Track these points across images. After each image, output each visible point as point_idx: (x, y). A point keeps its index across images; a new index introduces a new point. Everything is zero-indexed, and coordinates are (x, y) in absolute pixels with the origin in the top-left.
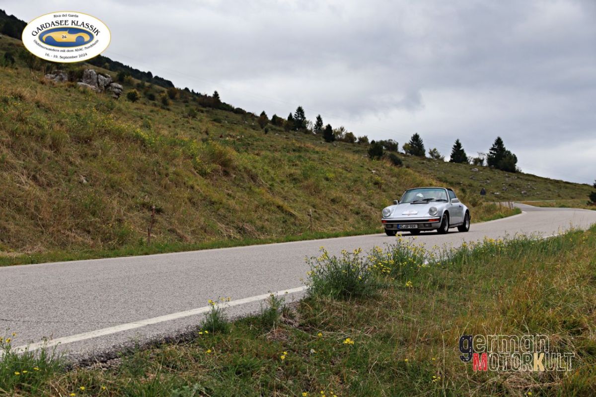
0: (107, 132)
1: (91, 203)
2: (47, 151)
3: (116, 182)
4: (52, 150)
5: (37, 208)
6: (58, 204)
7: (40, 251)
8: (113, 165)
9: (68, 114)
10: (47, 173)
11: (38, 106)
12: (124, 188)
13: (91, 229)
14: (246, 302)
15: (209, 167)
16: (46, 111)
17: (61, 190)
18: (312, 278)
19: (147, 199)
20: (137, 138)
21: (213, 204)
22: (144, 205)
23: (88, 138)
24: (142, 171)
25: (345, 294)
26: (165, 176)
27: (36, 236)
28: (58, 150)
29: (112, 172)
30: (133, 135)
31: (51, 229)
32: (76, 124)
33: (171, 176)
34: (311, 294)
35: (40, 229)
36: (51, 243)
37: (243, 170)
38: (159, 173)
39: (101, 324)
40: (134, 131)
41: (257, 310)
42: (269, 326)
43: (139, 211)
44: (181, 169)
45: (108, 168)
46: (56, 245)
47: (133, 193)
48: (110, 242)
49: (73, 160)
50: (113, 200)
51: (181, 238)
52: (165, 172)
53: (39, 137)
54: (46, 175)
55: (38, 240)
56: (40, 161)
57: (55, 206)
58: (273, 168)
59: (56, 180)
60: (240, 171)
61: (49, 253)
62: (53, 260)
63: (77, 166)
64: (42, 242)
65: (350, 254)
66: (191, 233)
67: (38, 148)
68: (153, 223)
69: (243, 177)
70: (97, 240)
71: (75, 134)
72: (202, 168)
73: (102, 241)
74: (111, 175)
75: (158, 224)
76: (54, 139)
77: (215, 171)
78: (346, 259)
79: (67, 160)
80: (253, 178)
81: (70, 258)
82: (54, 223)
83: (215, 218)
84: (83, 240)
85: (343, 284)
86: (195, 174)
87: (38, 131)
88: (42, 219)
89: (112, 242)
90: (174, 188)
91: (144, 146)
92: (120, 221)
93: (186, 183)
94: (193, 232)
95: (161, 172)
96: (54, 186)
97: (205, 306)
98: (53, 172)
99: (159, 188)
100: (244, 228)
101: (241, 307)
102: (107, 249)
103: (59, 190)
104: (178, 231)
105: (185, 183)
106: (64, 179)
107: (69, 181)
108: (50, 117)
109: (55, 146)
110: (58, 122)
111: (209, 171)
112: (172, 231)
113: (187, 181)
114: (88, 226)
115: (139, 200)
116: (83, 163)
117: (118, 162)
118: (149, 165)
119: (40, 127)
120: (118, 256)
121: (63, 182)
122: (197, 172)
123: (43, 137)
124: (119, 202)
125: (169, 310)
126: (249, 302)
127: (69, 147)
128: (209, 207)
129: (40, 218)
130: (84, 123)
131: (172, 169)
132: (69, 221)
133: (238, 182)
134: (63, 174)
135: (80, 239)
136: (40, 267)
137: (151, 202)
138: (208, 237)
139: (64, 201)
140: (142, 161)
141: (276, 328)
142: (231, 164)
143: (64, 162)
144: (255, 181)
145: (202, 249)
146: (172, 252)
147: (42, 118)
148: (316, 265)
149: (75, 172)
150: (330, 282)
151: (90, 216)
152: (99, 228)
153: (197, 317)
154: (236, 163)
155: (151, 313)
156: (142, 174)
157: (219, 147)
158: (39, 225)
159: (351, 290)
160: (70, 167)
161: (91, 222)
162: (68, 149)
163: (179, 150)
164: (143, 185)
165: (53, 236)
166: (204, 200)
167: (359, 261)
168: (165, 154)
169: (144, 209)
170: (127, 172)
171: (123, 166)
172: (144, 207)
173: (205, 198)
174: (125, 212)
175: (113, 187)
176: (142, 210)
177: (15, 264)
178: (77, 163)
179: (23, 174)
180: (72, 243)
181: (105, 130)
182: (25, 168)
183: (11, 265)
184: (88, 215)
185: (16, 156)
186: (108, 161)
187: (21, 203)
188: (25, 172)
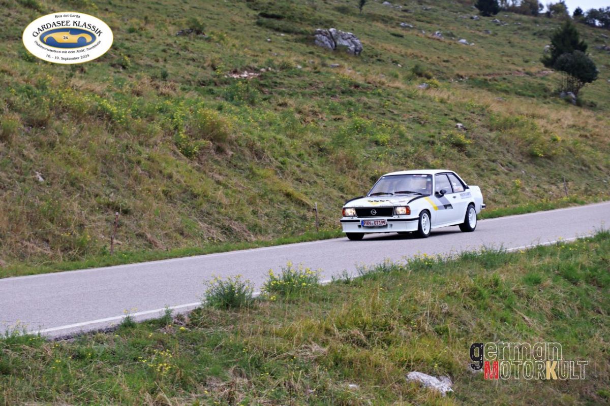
0: (65, 109)
1: (49, 209)
3: (76, 179)
4: (2, 142)
8: (74, 155)
12: (85, 185)
13: (50, 238)
15: (196, 145)
17: (16, 193)
19: (113, 198)
20: (103, 113)
21: (195, 197)
22: (108, 205)
23: (42, 121)
24: (108, 160)
26: (136, 164)
28: (9, 142)
29: (72, 165)
30: (97, 109)
32: (29, 104)
36: (10, 255)
37: (244, 145)
38: (129, 161)
40: (99, 104)
43: (102, 213)
45: (68, 161)
46: (15, 258)
47: (96, 191)
48: (70, 253)
49: (27, 153)
50: (74, 201)
51: (151, 244)
52: (136, 158)
57: (11, 214)
59: (9, 181)
60: (240, 146)
62: (15, 275)
63: (31, 161)
66: (164, 236)
68: (118, 226)
69: (243, 155)
70: (57, 250)
72: (187, 146)
73: (62, 251)
74: (71, 170)
75: (125, 227)
76: (4, 129)
77: (203, 149)
79: (20, 154)
80: (258, 153)
81: (30, 273)
82: (12, 233)
83: (196, 216)
84: (42, 250)
86: (178, 155)
89: (72, 252)
90: (147, 178)
91: (112, 123)
92: (81, 226)
93: (163, 171)
94: (166, 236)
95: (131, 158)
96: (9, 189)
98: (6, 171)
99: (128, 182)
100: (231, 228)
102: (67, 259)
103: (13, 193)
104: (148, 236)
105: (161, 172)
106: (18, 179)
107: (24, 180)
109: (6, 138)
110: (6, 100)
111: (196, 149)
112: (140, 236)
114: (47, 234)
115: (103, 199)
116: (38, 155)
117: (79, 151)
120: (79, 268)
121: (17, 183)
122: (181, 152)
124: (80, 203)
127: (22, 137)
128: (189, 202)
132: (27, 230)
133: (236, 162)
134: (18, 173)
135: (39, 249)
137: (117, 202)
138: (184, 241)
139: (20, 207)
142: (227, 138)
143: (17, 157)
144: (260, 158)
146: (136, 263)
149: (31, 169)
151: (49, 223)
152: (58, 236)
154: (235, 135)
156: (108, 165)
160: (24, 163)
161: (49, 230)
162: (21, 140)
164: (108, 178)
166: (184, 193)
169: (109, 210)
170: (89, 163)
171: (86, 156)
172: (108, 207)
173: (185, 189)
174: (87, 216)
175: (74, 184)
176: (107, 211)
178: (32, 156)
180: (31, 255)
181: (63, 107)
184: (46, 222)
186: (67, 152)
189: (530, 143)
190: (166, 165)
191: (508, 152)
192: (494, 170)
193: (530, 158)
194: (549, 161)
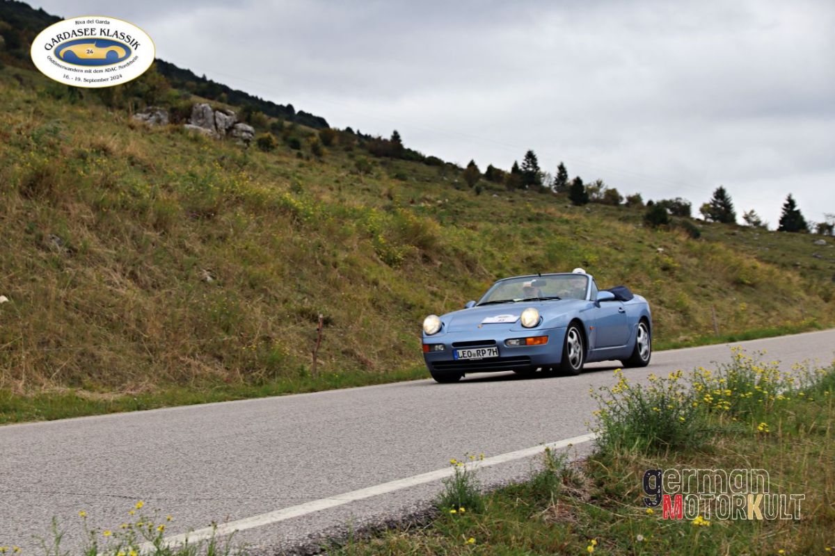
0: (240, 200)
1: (222, 312)
2: (149, 233)
3: (258, 279)
4: (157, 231)
5: (139, 322)
6: (172, 316)
7: (148, 391)
8: (253, 251)
9: (178, 174)
10: (152, 268)
11: (132, 164)
12: (270, 287)
13: (224, 353)
14: (500, 461)
15: (399, 251)
16: (145, 171)
17: (174, 293)
18: (602, 421)
19: (307, 304)
20: (286, 209)
21: (410, 308)
22: (303, 313)
23: (211, 211)
24: (296, 260)
25: (657, 446)
26: (332, 267)
27: (141, 366)
28: (167, 231)
29: (251, 263)
30: (278, 203)
31: (163, 356)
32: (193, 189)
33: (342, 266)
34: (602, 447)
35: (146, 355)
36: (164, 378)
37: (453, 253)
38: (323, 263)
39: (279, 500)
40: (281, 198)
41: (521, 474)
42: (544, 500)
43: (295, 323)
44: (355, 255)
45: (244, 257)
46: (172, 381)
47: (284, 296)
48: (254, 374)
49: (190, 245)
50: (256, 306)
51: (364, 364)
52: (332, 260)
53: (134, 212)
54: (150, 270)
55: (143, 374)
56: (140, 249)
57: (167, 319)
58: (501, 249)
59: (165, 278)
60: (448, 255)
61: (162, 393)
62: (171, 404)
63: (196, 255)
64: (150, 376)
65: (665, 380)
66: (378, 355)
67: (136, 229)
68: (319, 341)
69: (453, 265)
70: (235, 370)
71: (191, 205)
72: (389, 253)
73: (242, 372)
74: (249, 268)
75: (326, 343)
76: (159, 215)
77: (408, 256)
78: (658, 389)
79: (181, 246)
80: (470, 265)
81: (196, 401)
82: (167, 345)
83: (413, 331)
84: (212, 370)
85: (654, 429)
86: (378, 263)
87: (134, 203)
88: (147, 340)
89: (257, 373)
90: (347, 285)
91: (298, 220)
92: (267, 339)
93: (366, 276)
94: (382, 354)
95: (326, 260)
96: (164, 288)
97: (436, 469)
98: (161, 265)
99: (323, 287)
101: (493, 469)
102: (249, 384)
103: (170, 293)
104: (358, 353)
105: (363, 278)
106: (178, 276)
107: (187, 278)
108: (151, 180)
109: (161, 224)
110: (163, 186)
111: (400, 256)
112: (348, 353)
113: (367, 274)
114: (219, 348)
115: (295, 306)
116: (205, 249)
117: (259, 247)
118: (307, 250)
119: (136, 195)
120: (268, 394)
121: (177, 281)
122: (381, 259)
123: (143, 210)
124: (263, 309)
125: (380, 477)
126: (504, 461)
127: (184, 226)
128: (403, 314)
129: (145, 339)
130: (204, 189)
131: (342, 256)
132: (190, 342)
133: (447, 273)
134: (176, 269)
135: (208, 369)
136: (153, 415)
137: (313, 309)
138: (405, 361)
139: (180, 310)
140: (295, 245)
141: (556, 503)
142: (434, 245)
143: (177, 250)
144: (472, 271)
145: (398, 380)
146: (352, 387)
147: (138, 180)
148: (608, 400)
149: (195, 264)
150: (633, 427)
151: (222, 333)
152: (236, 351)
153: (428, 487)
154: (442, 243)
155: (354, 482)
156: (296, 266)
157: (413, 219)
158: (143, 349)
159: (667, 439)
160: (185, 257)
161: (223, 342)
162: (182, 229)
163: (352, 226)
164: (298, 282)
165: (165, 366)
166: (395, 303)
167: (679, 392)
168: (330, 232)
169: (302, 319)
170: (273, 262)
171: (267, 252)
172: (302, 316)
173: (396, 299)
174: (274, 326)
175: (254, 286)
176: (301, 321)
177: (114, 412)
178: (197, 250)
179: (115, 270)
180: (196, 376)
181: (237, 198)
182: (118, 260)
183: (106, 413)
184: (218, 331)
185: (103, 242)
186: (243, 246)
187: (115, 316)
188: (119, 266)
189: (734, 269)
190: (369, 271)
191: (714, 278)
192: (708, 295)
193: (735, 286)
194: (753, 289)
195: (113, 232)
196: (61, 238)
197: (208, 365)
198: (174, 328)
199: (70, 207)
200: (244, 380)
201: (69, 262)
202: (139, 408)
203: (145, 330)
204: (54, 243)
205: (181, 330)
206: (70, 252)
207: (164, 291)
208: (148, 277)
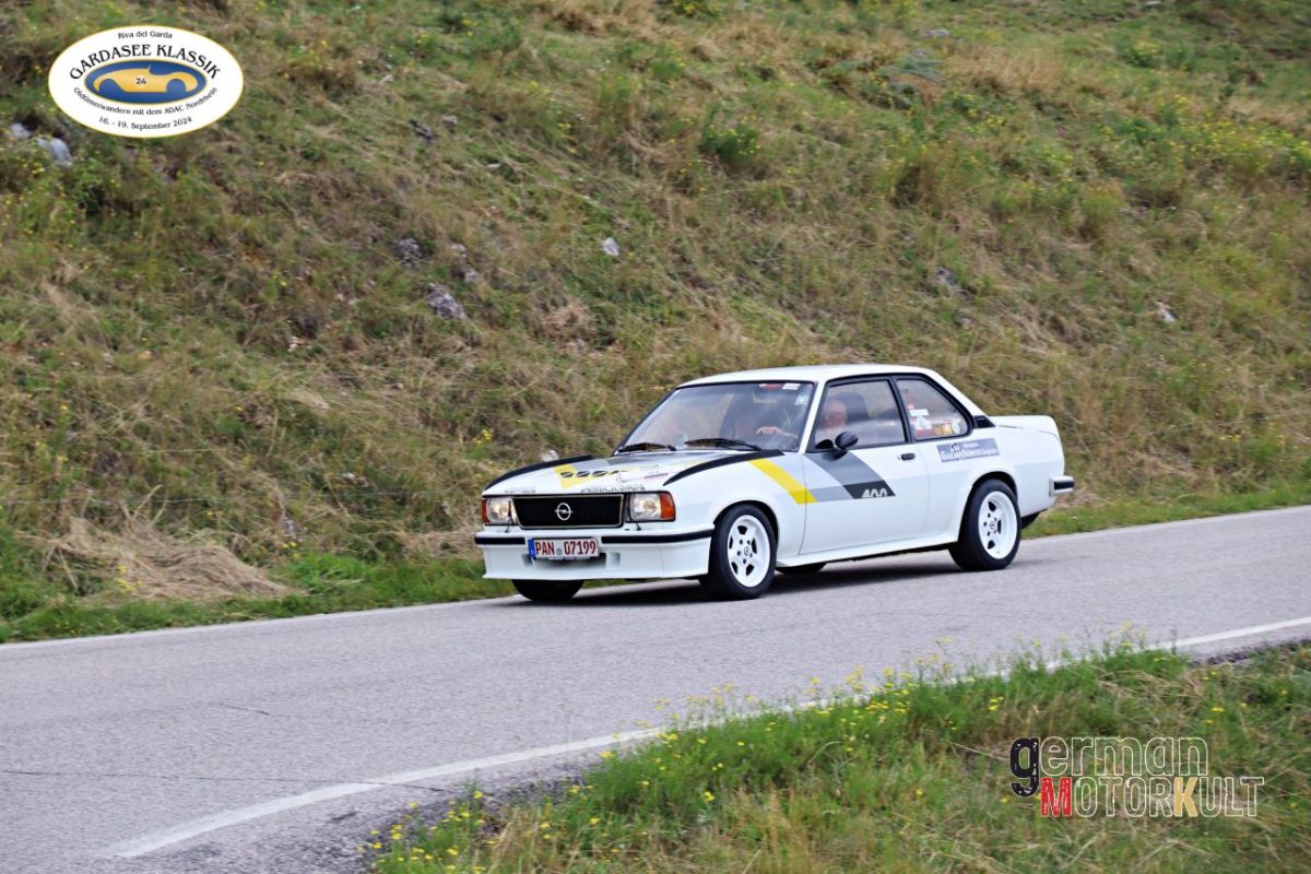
0: (1218, 165)
2: (1076, 246)
3: (1245, 315)
4: (1086, 242)
5: (1070, 403)
6: (1116, 389)
8: (1238, 263)
10: (1080, 307)
11: (1040, 108)
12: (1264, 328)
13: (1191, 444)
16: (1060, 119)
17: (1115, 348)
20: (1300, 170)
23: (1170, 194)
27: (1075, 466)
29: (1235, 285)
31: (1103, 450)
32: (1140, 157)
35: (1080, 450)
36: (1107, 482)
45: (1226, 276)
46: (1118, 487)
47: (1289, 340)
49: (1138, 262)
50: (1241, 363)
53: (1054, 212)
54: (1079, 312)
56: (1063, 275)
57: (1108, 393)
59: (1102, 323)
61: (1107, 506)
62: (1120, 524)
63: (1147, 279)
64: (1088, 481)
67: (1054, 242)
70: (1206, 470)
71: (1135, 183)
73: (1218, 471)
74: (1233, 296)
76: (1088, 213)
79: (1124, 265)
81: (1152, 518)
82: (1109, 433)
88: (1082, 428)
92: (1258, 417)
98: (1094, 303)
102: (1228, 489)
103: (1110, 348)
106: (1121, 319)
107: (1134, 321)
114: (1184, 435)
115: (1304, 358)
116: (1162, 267)
117: (1249, 256)
120: (1254, 506)
121: (1119, 328)
123: (1063, 208)
127: (1127, 229)
129: (1079, 427)
134: (1119, 306)
135: (1169, 469)
136: (1098, 540)
139: (1126, 378)
143: (1117, 273)
147: (1052, 143)
151: (1188, 412)
152: (1210, 440)
158: (1076, 442)
160: (1133, 284)
162: (1126, 235)
165: (1108, 466)
170: (1272, 281)
174: (1270, 395)
175: (1240, 325)
177: (1049, 534)
178: (1148, 270)
179: (1030, 319)
180: (1152, 479)
181: (1214, 161)
182: (1032, 302)
183: (1039, 536)
184: (1182, 408)
185: (1008, 270)
186: (1223, 257)
187: (1036, 393)
188: (1034, 310)
195: (1024, 251)
196: (950, 270)
197: (1169, 463)
198: (1117, 407)
199: (960, 218)
200: (1220, 484)
201: (966, 310)
202: (1080, 530)
203: (1079, 412)
204: (943, 281)
205: (1128, 412)
206: (964, 293)
207: (1102, 347)
208: (1077, 326)
